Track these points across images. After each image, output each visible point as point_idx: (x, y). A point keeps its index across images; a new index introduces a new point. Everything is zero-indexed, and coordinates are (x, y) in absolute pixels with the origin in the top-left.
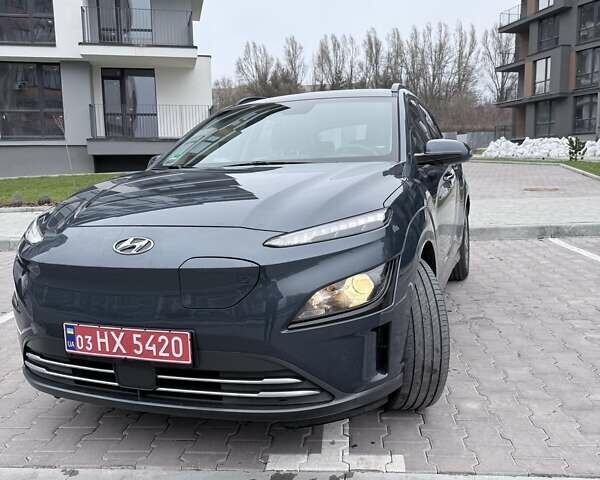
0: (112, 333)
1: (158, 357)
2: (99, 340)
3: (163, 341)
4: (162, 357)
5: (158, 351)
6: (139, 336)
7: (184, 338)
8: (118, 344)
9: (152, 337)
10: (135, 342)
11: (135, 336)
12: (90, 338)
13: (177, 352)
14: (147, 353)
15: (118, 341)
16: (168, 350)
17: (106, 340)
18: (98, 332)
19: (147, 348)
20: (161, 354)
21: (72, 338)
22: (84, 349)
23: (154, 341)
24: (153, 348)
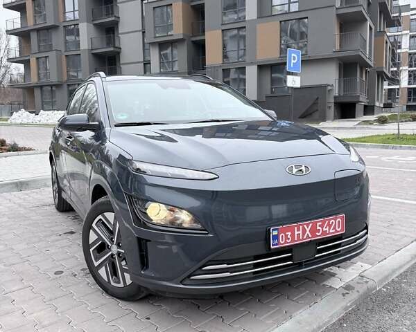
0: (305, 226)
1: (330, 233)
2: (296, 233)
3: (333, 223)
4: (331, 233)
5: (329, 230)
6: (320, 223)
7: (342, 218)
8: (308, 232)
9: (327, 222)
10: (318, 228)
11: (318, 224)
12: (289, 233)
13: (339, 228)
14: (324, 233)
15: (308, 230)
16: (334, 228)
17: (300, 232)
18: (296, 228)
19: (324, 229)
20: (331, 231)
21: (276, 237)
22: (286, 242)
23: (328, 225)
24: (327, 229)
